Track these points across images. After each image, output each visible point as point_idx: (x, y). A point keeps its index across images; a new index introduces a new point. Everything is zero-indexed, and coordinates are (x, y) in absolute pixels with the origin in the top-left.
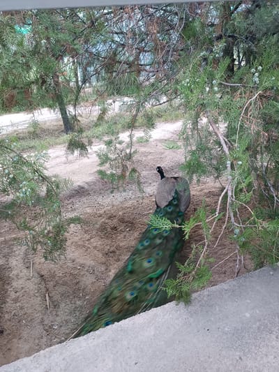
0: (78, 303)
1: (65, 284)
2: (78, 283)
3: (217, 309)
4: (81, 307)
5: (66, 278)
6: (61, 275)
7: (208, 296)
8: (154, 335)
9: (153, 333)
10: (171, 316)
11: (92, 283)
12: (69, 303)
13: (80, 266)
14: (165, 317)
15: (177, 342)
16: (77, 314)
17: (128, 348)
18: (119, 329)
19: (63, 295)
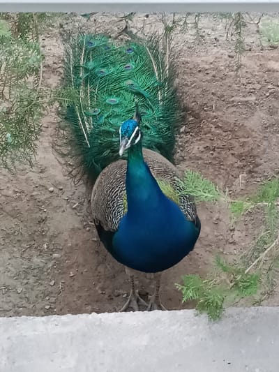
0: (37, 260)
1: (15, 214)
2: (43, 221)
3: (258, 340)
4: (41, 269)
5: (20, 204)
6: (10, 192)
7: (253, 317)
8: (146, 346)
9: (144, 343)
10: (181, 329)
11: (73, 229)
12: (18, 255)
13: (55, 187)
14: (173, 328)
15: (177, 365)
16: (31, 281)
17: (103, 351)
18: (98, 323)
19: (8, 235)
